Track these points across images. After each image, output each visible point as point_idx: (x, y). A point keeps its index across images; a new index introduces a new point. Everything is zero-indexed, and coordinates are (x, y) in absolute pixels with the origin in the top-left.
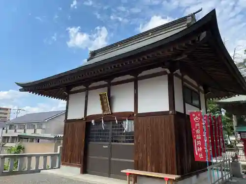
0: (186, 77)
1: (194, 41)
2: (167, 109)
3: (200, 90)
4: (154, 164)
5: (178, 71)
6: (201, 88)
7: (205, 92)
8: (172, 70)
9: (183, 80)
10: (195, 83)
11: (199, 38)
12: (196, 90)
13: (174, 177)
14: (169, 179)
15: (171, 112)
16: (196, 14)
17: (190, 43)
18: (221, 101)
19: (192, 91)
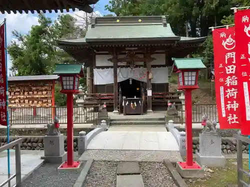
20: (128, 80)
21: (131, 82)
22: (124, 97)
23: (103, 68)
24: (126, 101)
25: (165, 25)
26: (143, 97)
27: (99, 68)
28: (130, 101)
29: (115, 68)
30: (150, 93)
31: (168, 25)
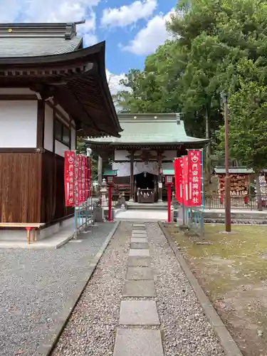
0: (58, 107)
1: (78, 70)
2: (34, 146)
3: (71, 125)
4: (11, 213)
5: (50, 99)
6: (73, 122)
7: (77, 128)
8: (44, 96)
9: (55, 111)
10: (67, 116)
11: (84, 67)
12: (68, 125)
13: (38, 225)
14: (32, 228)
15: (39, 150)
16: (77, 25)
17: (74, 70)
18: (92, 140)
19: (63, 125)
20: (143, 174)
21: (145, 176)
22: (139, 189)
23: (121, 162)
24: (140, 191)
25: (178, 123)
26: (155, 189)
27: (117, 162)
28: (143, 192)
29: (132, 162)
30: (160, 185)
31: (182, 122)
